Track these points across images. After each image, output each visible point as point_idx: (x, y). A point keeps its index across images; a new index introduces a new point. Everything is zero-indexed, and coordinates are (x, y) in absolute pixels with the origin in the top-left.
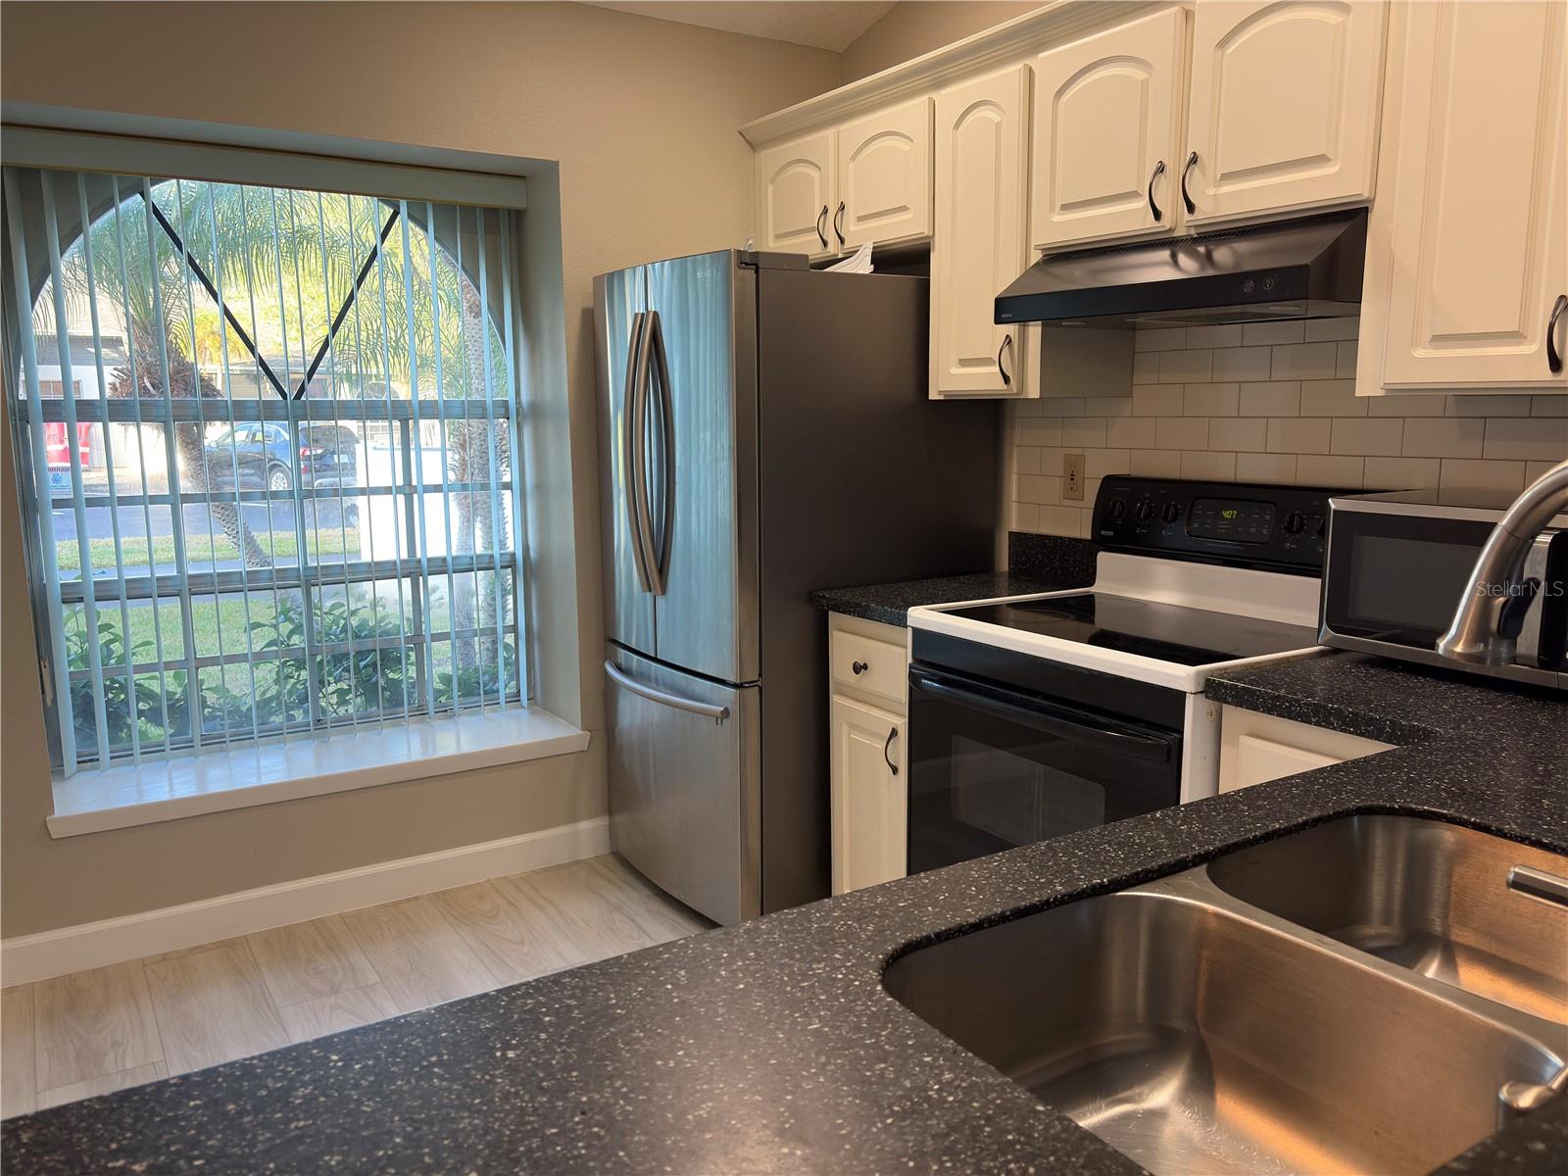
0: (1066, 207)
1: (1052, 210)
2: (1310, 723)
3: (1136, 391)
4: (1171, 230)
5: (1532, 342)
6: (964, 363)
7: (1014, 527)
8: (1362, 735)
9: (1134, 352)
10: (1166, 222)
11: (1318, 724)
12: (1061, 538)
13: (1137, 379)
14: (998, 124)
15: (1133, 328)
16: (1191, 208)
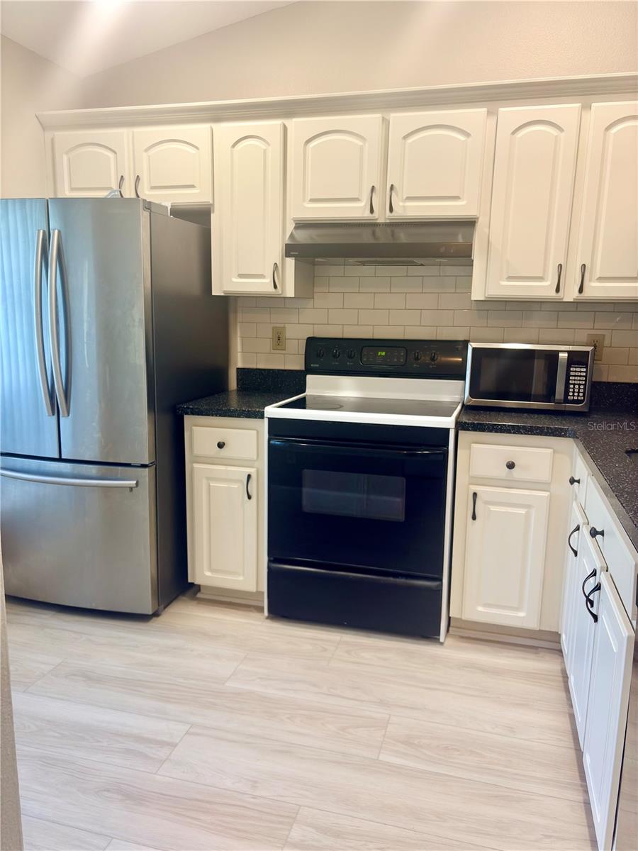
0: (312, 200)
1: (304, 201)
2: (511, 433)
3: (316, 296)
4: (377, 219)
5: (546, 281)
6: (241, 276)
7: (240, 365)
8: (535, 434)
9: (314, 277)
10: (376, 215)
11: (514, 433)
12: (272, 370)
13: (316, 289)
14: (265, 151)
15: (314, 264)
16: (391, 210)
